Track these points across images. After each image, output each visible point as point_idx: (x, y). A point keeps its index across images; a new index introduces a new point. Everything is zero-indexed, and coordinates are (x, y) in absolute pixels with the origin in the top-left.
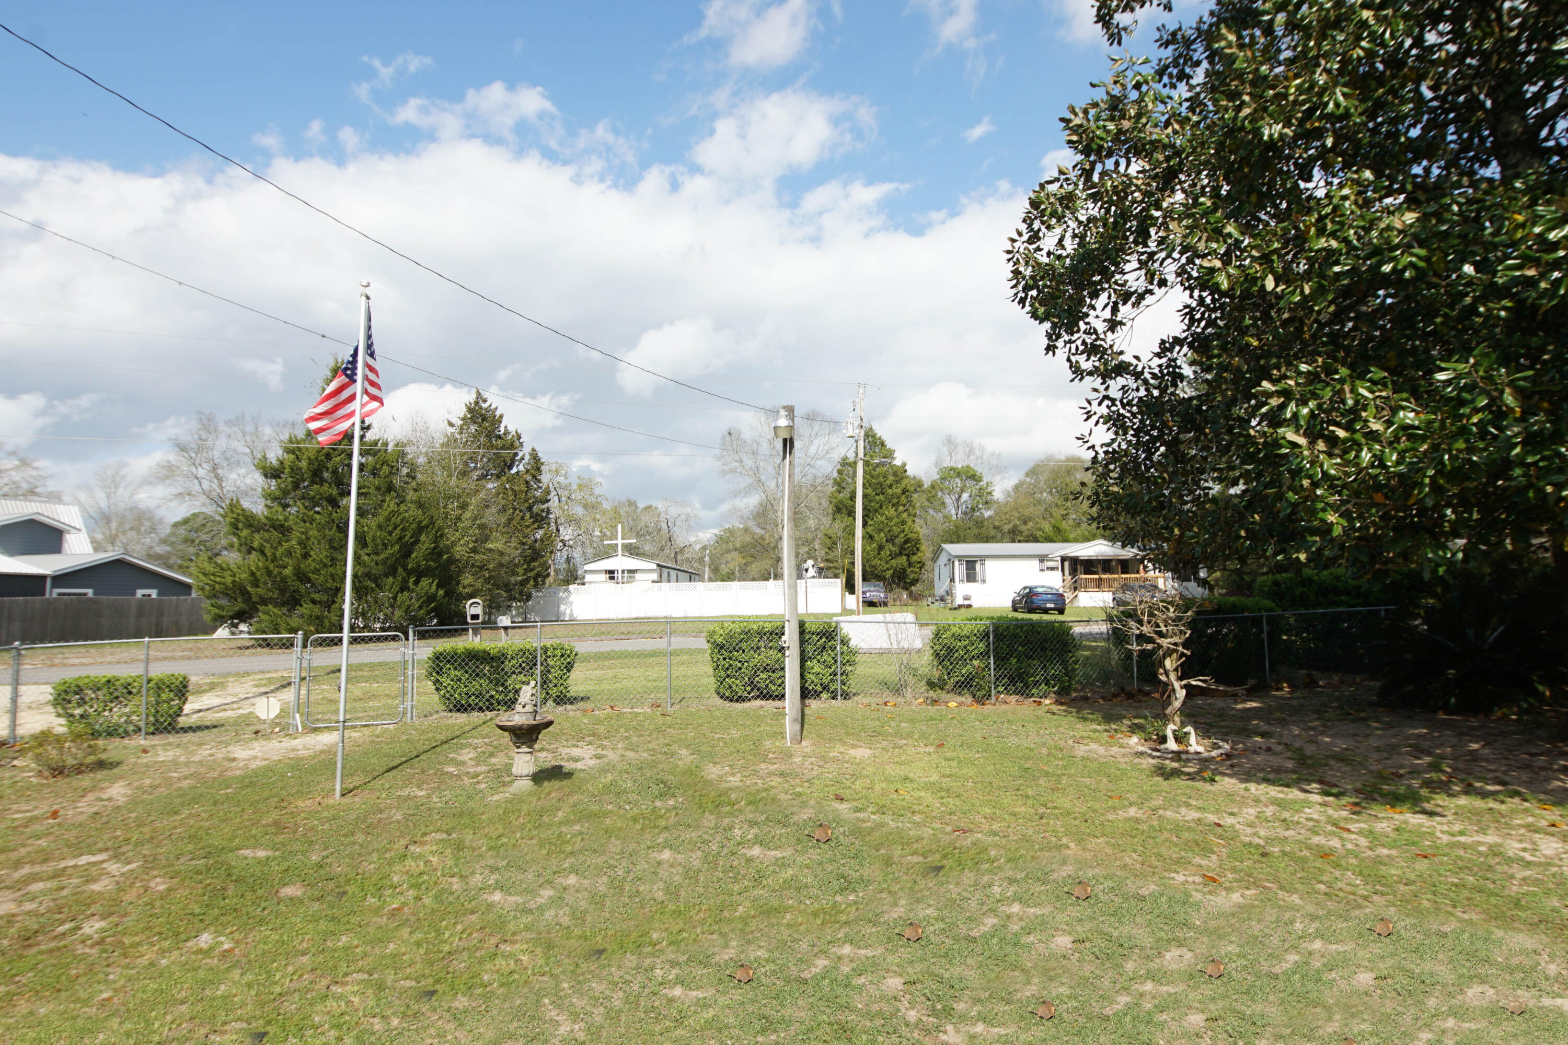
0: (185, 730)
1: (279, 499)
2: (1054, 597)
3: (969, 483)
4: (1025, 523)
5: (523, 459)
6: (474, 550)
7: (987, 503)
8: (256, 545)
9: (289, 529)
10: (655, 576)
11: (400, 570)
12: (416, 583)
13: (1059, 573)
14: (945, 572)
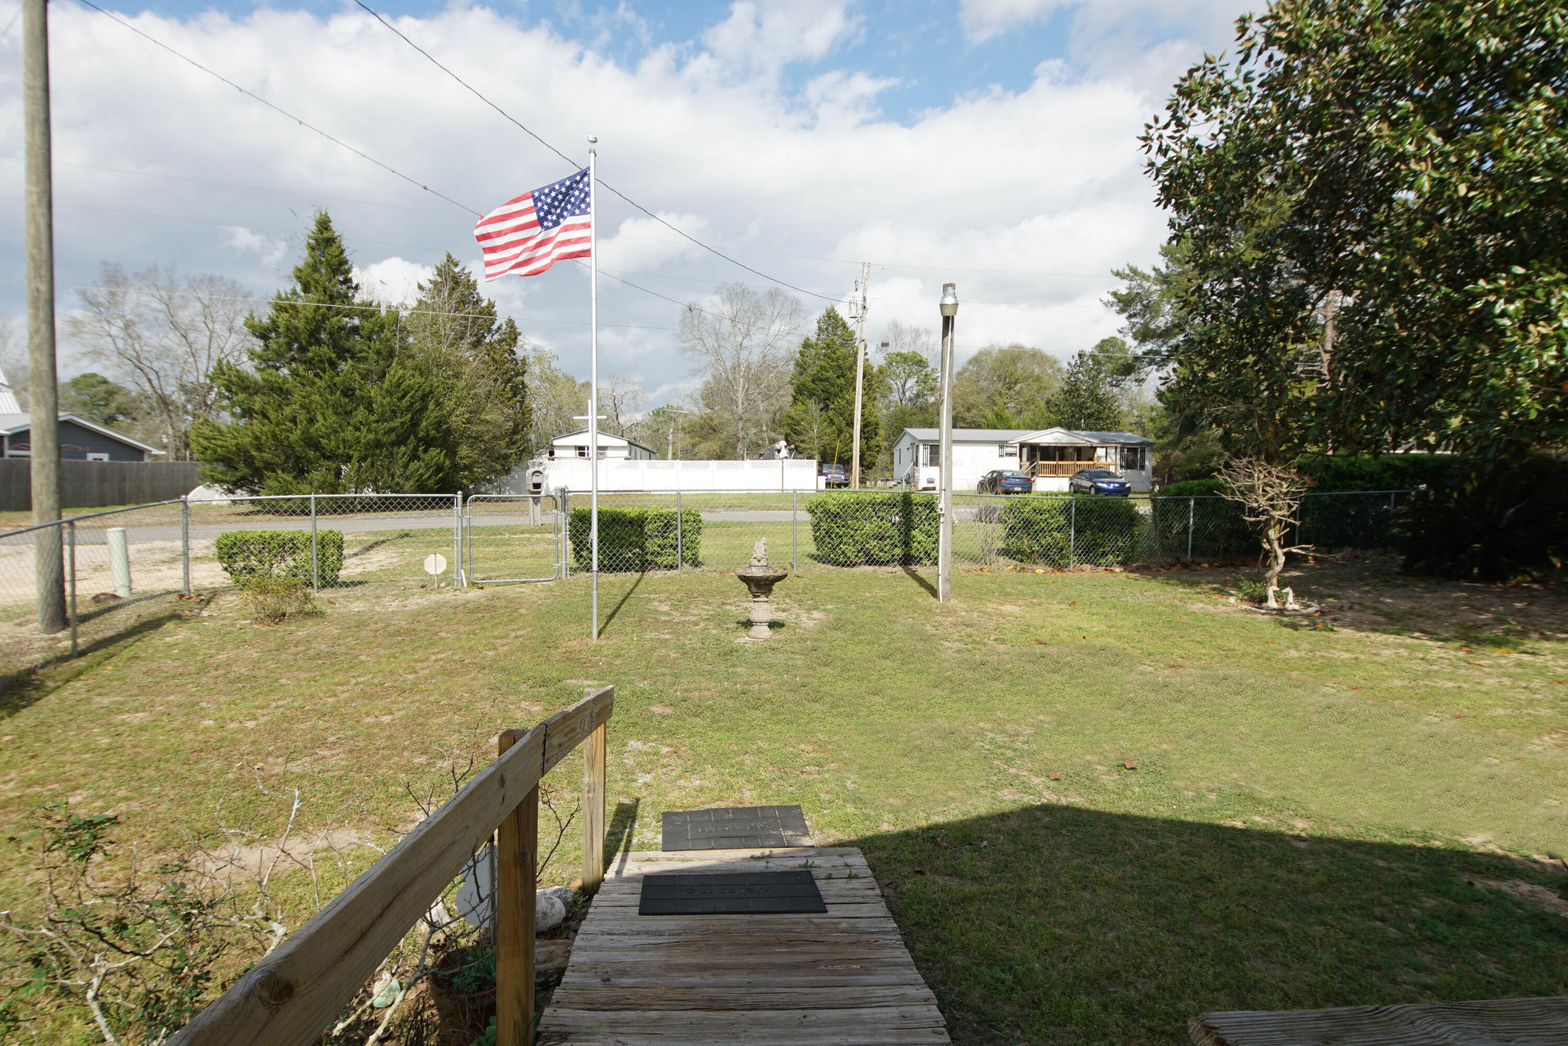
0: (346, 585)
1: (267, 361)
2: (1022, 482)
3: (915, 368)
4: (968, 410)
5: (499, 328)
6: (469, 421)
7: (932, 389)
8: (257, 407)
9: (288, 392)
10: (625, 453)
11: (412, 437)
12: (425, 451)
13: (1017, 459)
14: (907, 456)
